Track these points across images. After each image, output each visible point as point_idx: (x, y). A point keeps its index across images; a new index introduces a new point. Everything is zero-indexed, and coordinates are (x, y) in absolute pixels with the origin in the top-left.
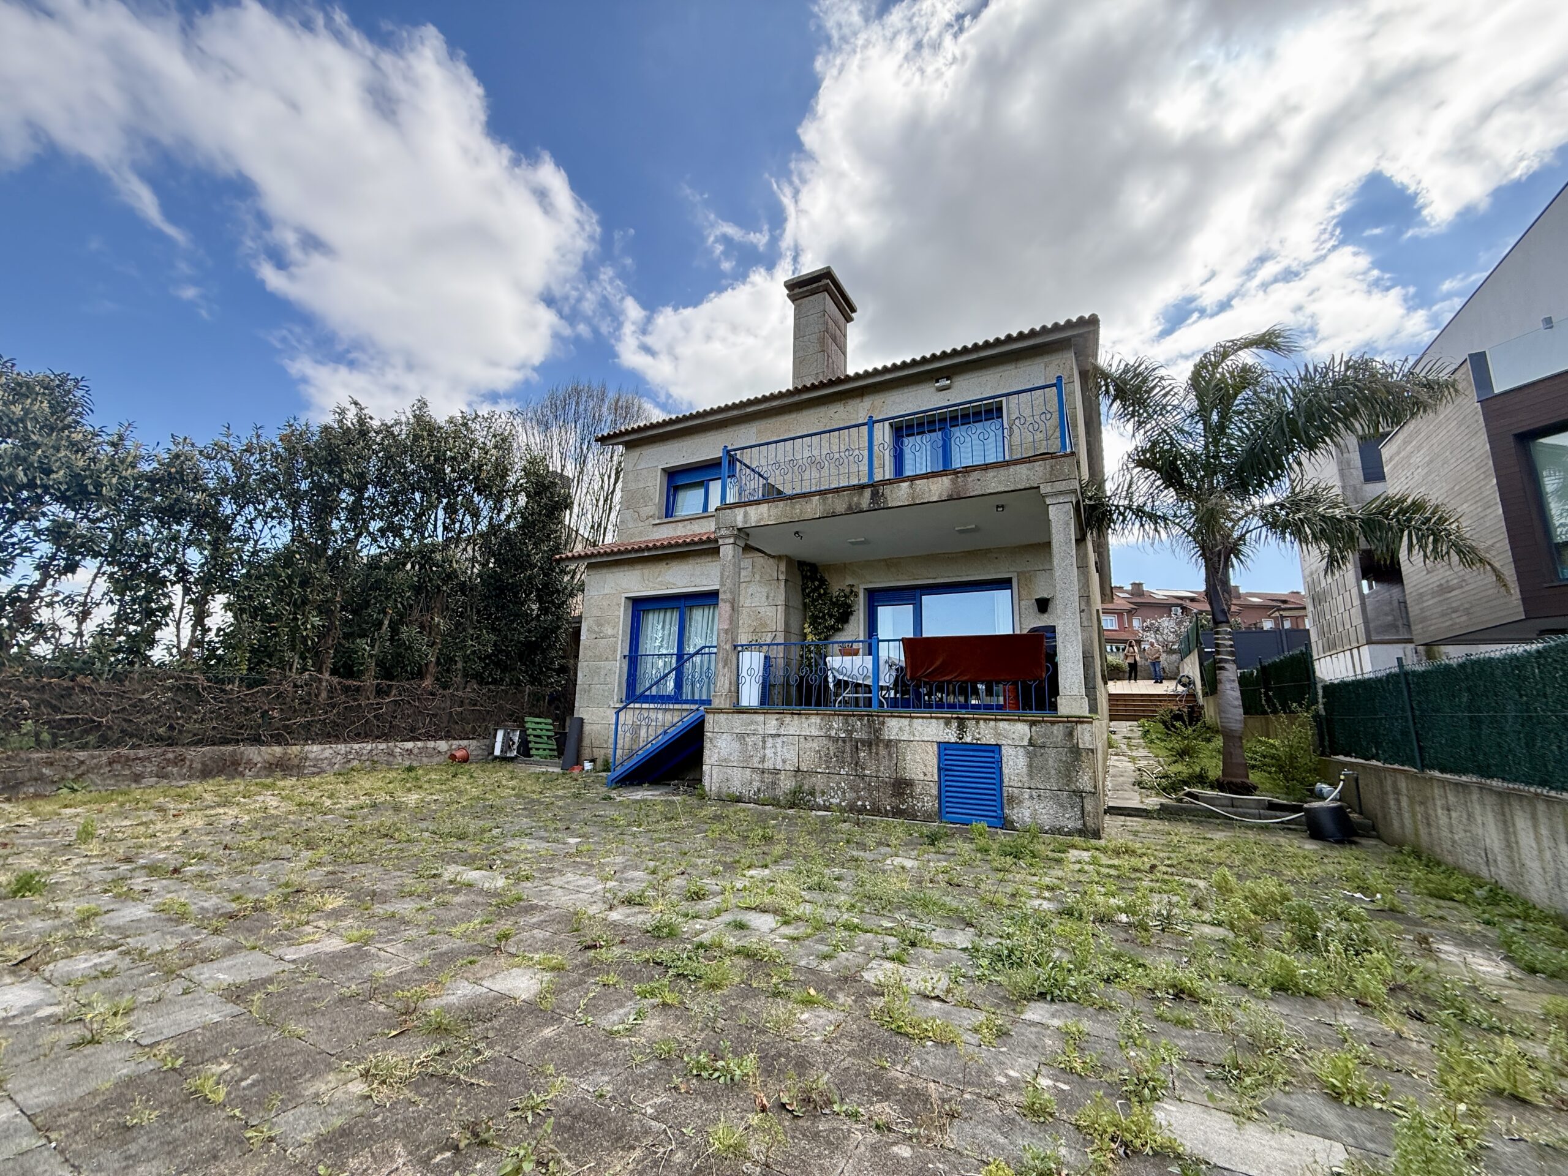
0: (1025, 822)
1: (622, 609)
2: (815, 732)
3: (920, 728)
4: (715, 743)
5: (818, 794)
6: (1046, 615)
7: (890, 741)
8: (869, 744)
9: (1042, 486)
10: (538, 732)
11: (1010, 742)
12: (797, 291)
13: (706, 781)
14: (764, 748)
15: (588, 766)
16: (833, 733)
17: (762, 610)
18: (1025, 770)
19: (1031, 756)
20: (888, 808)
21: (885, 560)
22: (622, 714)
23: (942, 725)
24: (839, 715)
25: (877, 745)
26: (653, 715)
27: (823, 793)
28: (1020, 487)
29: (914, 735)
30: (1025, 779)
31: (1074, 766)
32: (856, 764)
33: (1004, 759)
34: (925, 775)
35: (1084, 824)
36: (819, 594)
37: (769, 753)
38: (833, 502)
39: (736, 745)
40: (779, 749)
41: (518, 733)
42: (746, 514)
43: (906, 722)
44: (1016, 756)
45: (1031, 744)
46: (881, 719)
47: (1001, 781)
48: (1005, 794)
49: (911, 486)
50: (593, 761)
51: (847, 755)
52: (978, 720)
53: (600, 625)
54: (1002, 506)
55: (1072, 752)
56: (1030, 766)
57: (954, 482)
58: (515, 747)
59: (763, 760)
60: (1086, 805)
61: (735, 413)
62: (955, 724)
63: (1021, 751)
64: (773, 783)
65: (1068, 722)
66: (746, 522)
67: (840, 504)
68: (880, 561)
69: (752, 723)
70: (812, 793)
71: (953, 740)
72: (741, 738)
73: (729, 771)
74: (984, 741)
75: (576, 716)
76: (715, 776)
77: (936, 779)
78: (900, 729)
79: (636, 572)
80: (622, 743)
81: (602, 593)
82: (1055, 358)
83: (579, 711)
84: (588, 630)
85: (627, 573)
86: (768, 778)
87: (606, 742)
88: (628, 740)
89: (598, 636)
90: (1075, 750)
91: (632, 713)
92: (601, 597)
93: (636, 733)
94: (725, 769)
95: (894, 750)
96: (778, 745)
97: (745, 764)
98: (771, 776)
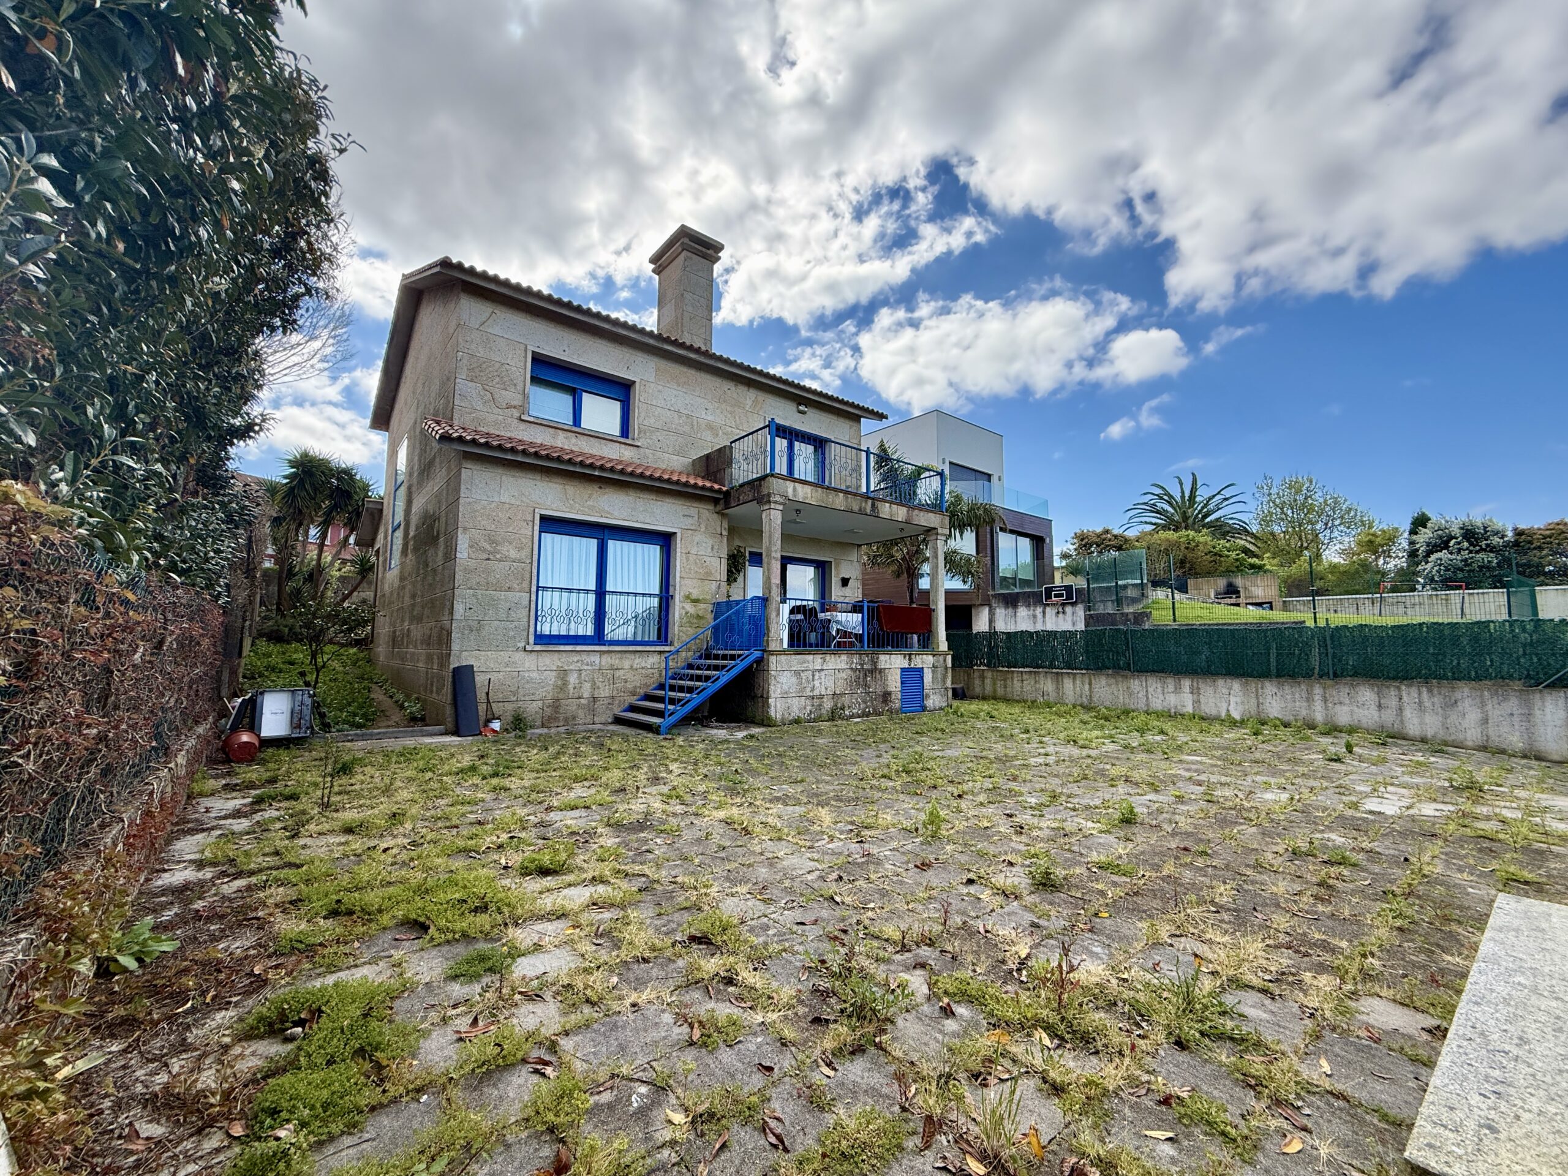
0: (930, 706)
2: (843, 665)
3: (894, 661)
4: (778, 679)
5: (846, 709)
7: (882, 669)
8: (871, 672)
11: (926, 666)
14: (813, 680)
16: (854, 666)
18: (930, 680)
19: (931, 673)
20: (880, 710)
23: (903, 659)
24: (856, 654)
27: (849, 707)
29: (892, 665)
30: (931, 685)
33: (924, 675)
34: (896, 688)
37: (817, 683)
39: (794, 680)
40: (823, 680)
42: (794, 489)
43: (888, 657)
45: (930, 666)
46: (878, 656)
47: (924, 687)
48: (925, 694)
49: (890, 507)
50: (499, 719)
51: (861, 680)
54: (903, 530)
56: (933, 677)
57: (908, 513)
59: (813, 689)
60: (948, 694)
62: (908, 658)
63: (929, 671)
64: (820, 705)
69: (804, 662)
70: (843, 708)
71: (907, 667)
72: (797, 673)
73: (789, 700)
74: (918, 666)
75: (453, 663)
76: (779, 706)
77: (900, 689)
78: (886, 661)
79: (555, 486)
80: (541, 693)
81: (496, 499)
82: (855, 424)
83: (459, 657)
84: (471, 547)
85: (538, 483)
86: (816, 702)
87: (515, 693)
88: (550, 688)
89: (491, 557)
90: (946, 668)
91: (556, 656)
92: (494, 505)
93: (562, 679)
94: (787, 700)
95: (883, 674)
96: (822, 678)
97: (801, 694)
98: (818, 701)
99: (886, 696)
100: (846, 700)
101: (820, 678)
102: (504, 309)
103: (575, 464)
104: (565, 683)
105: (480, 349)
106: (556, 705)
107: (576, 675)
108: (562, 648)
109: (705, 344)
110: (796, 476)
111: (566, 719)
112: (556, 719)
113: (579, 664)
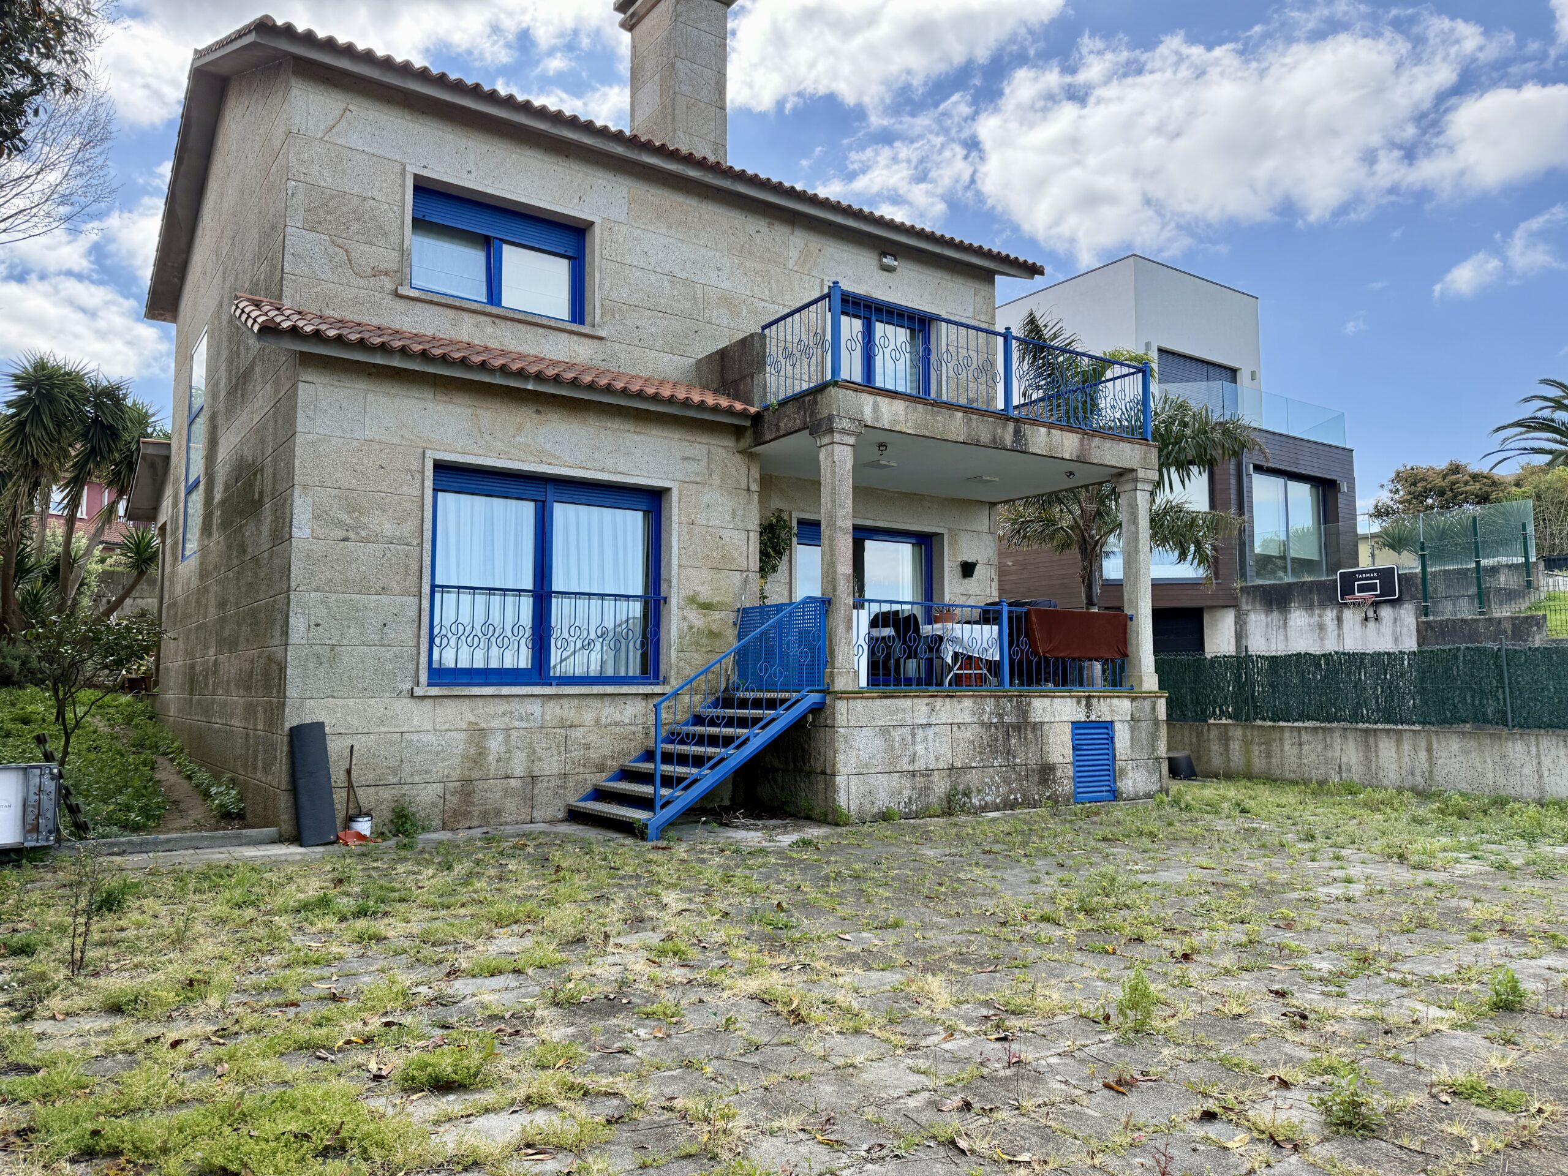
0: (1129, 792)
2: (968, 718)
3: (1059, 708)
4: (851, 742)
5: (973, 794)
7: (1038, 724)
8: (1018, 728)
11: (1119, 718)
13: (842, 800)
14: (914, 743)
16: (985, 718)
18: (1128, 744)
19: (1132, 730)
20: (1035, 797)
23: (1075, 704)
24: (991, 696)
25: (1026, 729)
27: (979, 791)
29: (1055, 716)
30: (1129, 751)
31: (1155, 736)
32: (1009, 753)
33: (1116, 735)
34: (1063, 757)
35: (1161, 786)
37: (920, 749)
39: (880, 743)
40: (931, 743)
42: (876, 408)
43: (1047, 701)
44: (1122, 731)
45: (1132, 718)
46: (1029, 699)
47: (1114, 756)
48: (1117, 768)
49: (1049, 433)
51: (1000, 743)
52: (1099, 698)
55: (1153, 723)
56: (1132, 739)
59: (914, 759)
60: (1162, 770)
62: (1084, 702)
63: (1126, 726)
64: (926, 788)
65: (1154, 697)
67: (984, 431)
69: (898, 710)
70: (968, 794)
71: (1083, 719)
72: (885, 731)
73: (872, 780)
74: (1103, 718)
75: (289, 719)
76: (853, 791)
77: (1070, 759)
78: (1044, 710)
79: (459, 410)
80: (441, 769)
81: (357, 434)
82: (982, 287)
83: (300, 708)
84: (316, 517)
85: (430, 406)
86: (920, 782)
87: (395, 771)
88: (456, 761)
89: (352, 535)
90: (1156, 722)
91: (466, 705)
92: (355, 443)
93: (477, 745)
94: (867, 779)
95: (1039, 733)
96: (930, 739)
97: (892, 768)
98: (923, 780)
99: (1046, 771)
100: (973, 778)
101: (925, 740)
102: (366, 103)
103: (492, 371)
104: (482, 752)
105: (326, 174)
106: (466, 788)
107: (500, 738)
108: (476, 691)
109: (715, 152)
110: (879, 383)
111: (484, 814)
112: (466, 815)
113: (507, 720)
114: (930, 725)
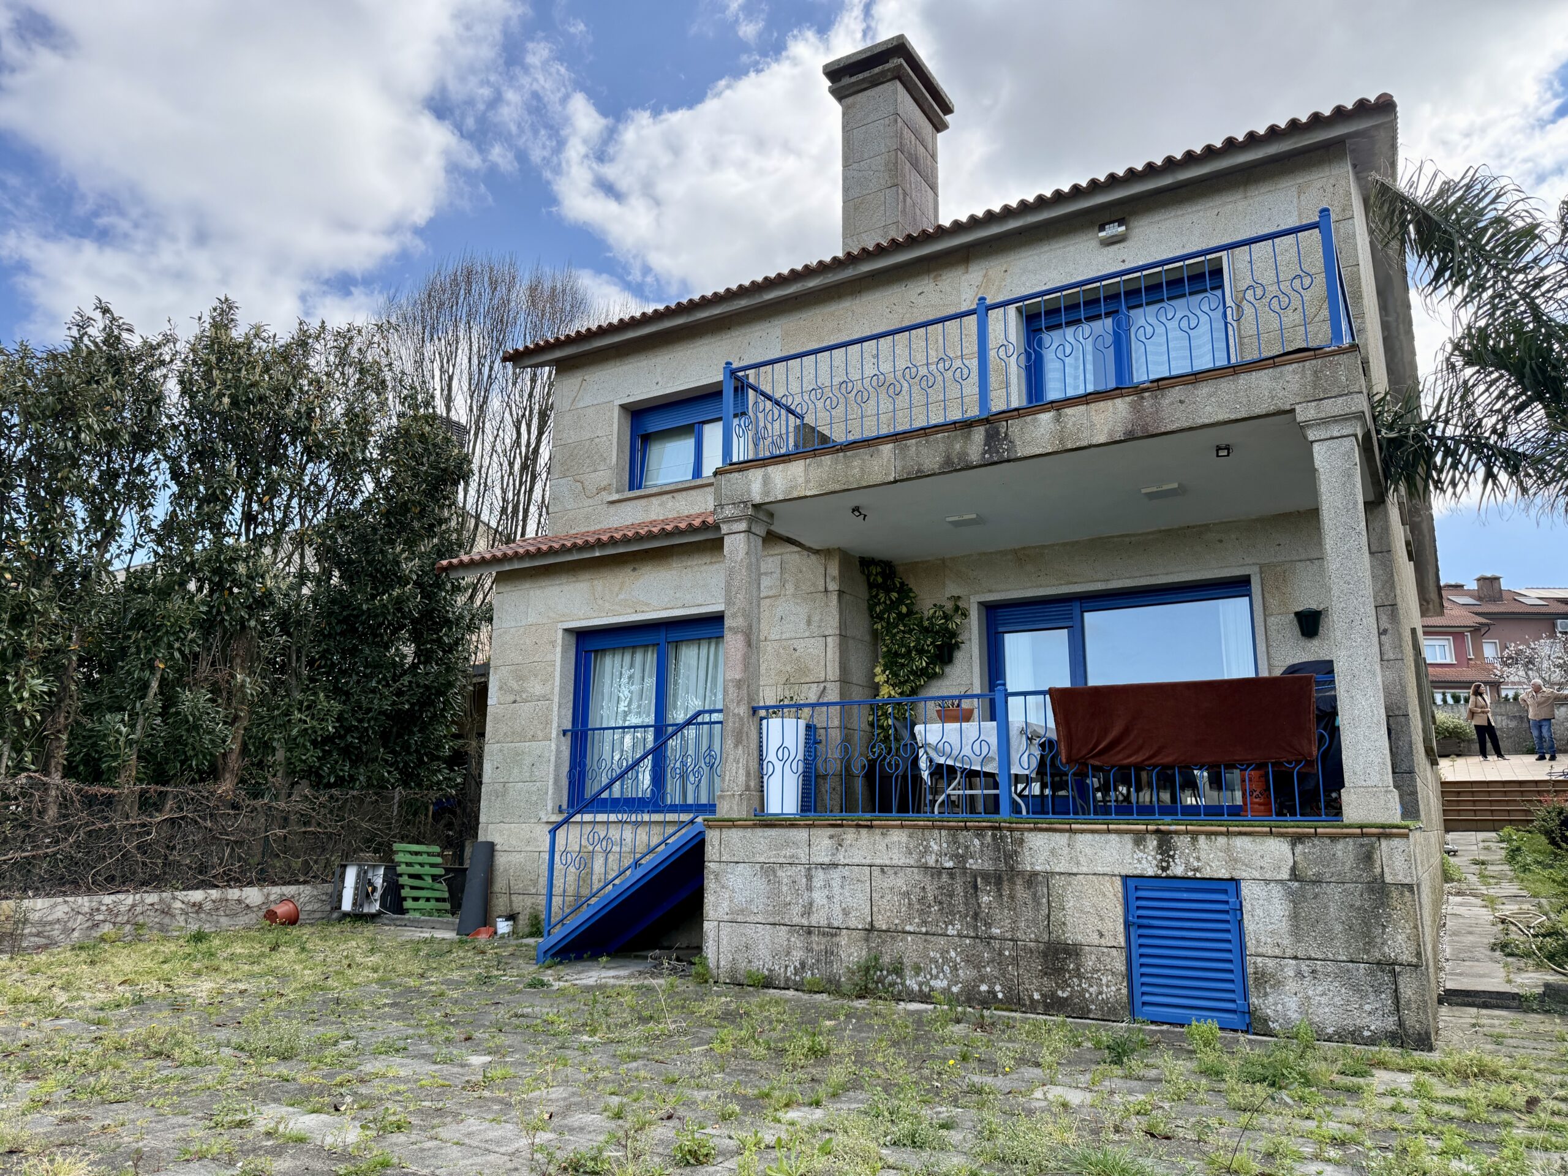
0: (1288, 1020)
1: (559, 649)
2: (898, 858)
3: (1088, 851)
4: (724, 881)
5: (908, 973)
6: (1316, 642)
7: (1035, 874)
8: (996, 880)
9: (1298, 408)
10: (417, 870)
11: (1257, 875)
12: (846, 81)
13: (710, 950)
14: (809, 888)
15: (503, 927)
16: (931, 861)
17: (800, 645)
18: (1284, 926)
19: (1296, 900)
20: (1036, 996)
21: (1015, 552)
22: (561, 834)
23: (1130, 845)
24: (940, 828)
25: (1012, 881)
26: (614, 833)
27: (918, 970)
28: (1258, 411)
29: (1078, 863)
30: (1286, 941)
31: (1377, 917)
32: (976, 916)
33: (1246, 907)
34: (1101, 935)
35: (1401, 1023)
36: (900, 614)
37: (819, 897)
38: (918, 453)
39: (760, 884)
40: (836, 890)
41: (381, 871)
42: (766, 481)
43: (1061, 839)
44: (1269, 899)
45: (1295, 875)
46: (1017, 834)
47: (1242, 946)
48: (1250, 970)
49: (1057, 420)
50: (512, 917)
51: (959, 900)
52: (1195, 835)
53: (520, 678)
54: (1227, 448)
55: (1372, 891)
56: (1295, 917)
57: (1136, 408)
58: (377, 895)
59: (808, 910)
60: (1401, 987)
61: (743, 303)
62: (1152, 843)
63: (1277, 891)
64: (828, 952)
65: (1363, 835)
66: (767, 493)
67: (929, 456)
68: (1004, 553)
69: (787, 844)
70: (898, 970)
71: (1150, 872)
72: (769, 870)
73: (749, 930)
74: (1207, 873)
75: (481, 838)
76: (724, 942)
77: (1121, 940)
78: (1053, 852)
79: (582, 586)
81: (524, 622)
83: (486, 830)
84: (501, 688)
85: (566, 588)
86: (818, 943)
87: (536, 884)
89: (518, 698)
92: (522, 629)
94: (741, 929)
95: (1042, 890)
96: (834, 884)
97: (777, 919)
98: (824, 940)
99: (1058, 955)
100: (909, 949)
107: (600, 862)
114: (835, 865)
